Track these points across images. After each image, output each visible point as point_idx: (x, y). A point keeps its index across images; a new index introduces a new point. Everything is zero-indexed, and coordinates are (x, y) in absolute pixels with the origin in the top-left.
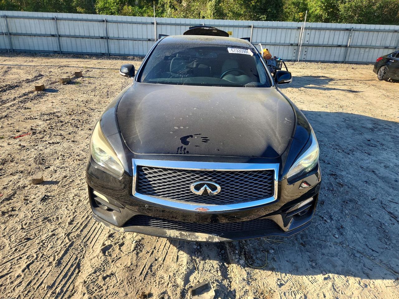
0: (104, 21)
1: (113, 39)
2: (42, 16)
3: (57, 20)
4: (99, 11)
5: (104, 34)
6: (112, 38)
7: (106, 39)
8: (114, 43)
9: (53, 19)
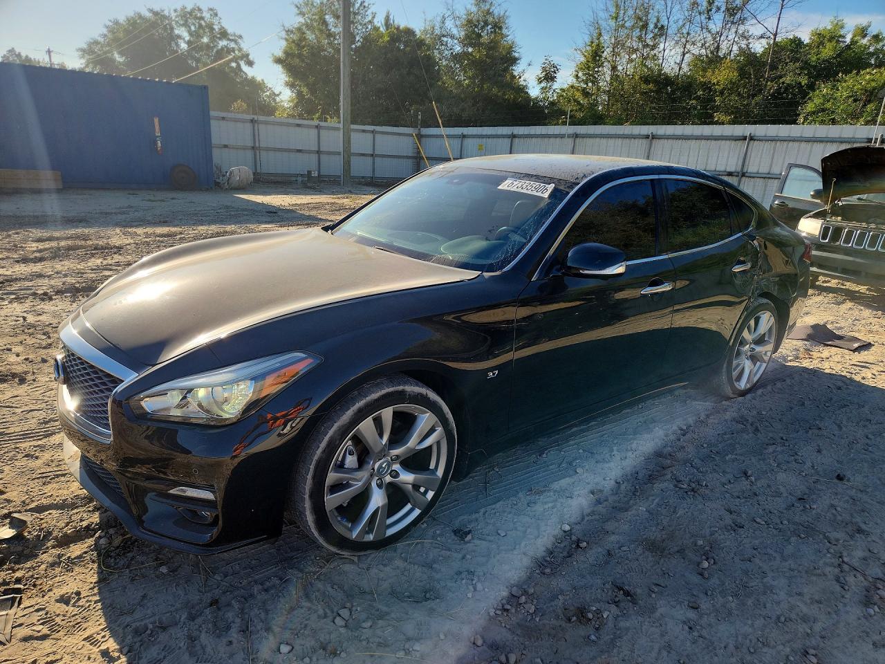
0: (745, 138)
1: (753, 177)
2: (630, 133)
3: (653, 138)
4: (806, 119)
5: (737, 165)
6: (752, 175)
7: (737, 176)
8: (754, 186)
9: (647, 137)
